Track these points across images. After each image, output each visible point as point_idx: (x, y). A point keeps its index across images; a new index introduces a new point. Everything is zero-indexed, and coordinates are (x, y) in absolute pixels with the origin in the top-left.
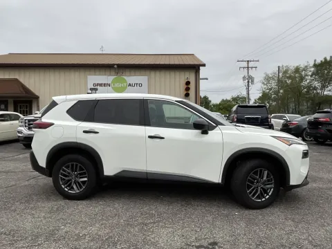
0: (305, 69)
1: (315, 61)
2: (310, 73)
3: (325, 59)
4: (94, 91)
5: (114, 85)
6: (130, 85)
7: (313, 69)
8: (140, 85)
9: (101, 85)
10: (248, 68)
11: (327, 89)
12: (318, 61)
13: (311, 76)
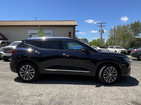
3: (136, 22)
4: (31, 37)
5: (39, 34)
6: (45, 34)
7: (130, 27)
8: (50, 34)
9: (33, 34)
10: (101, 26)
12: (133, 23)
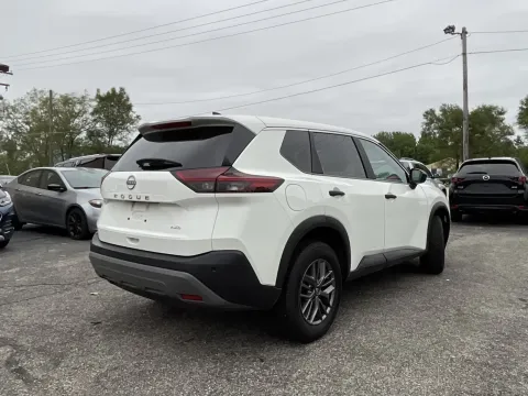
0: (82, 101)
1: (98, 90)
2: (91, 110)
3: (113, 90)
7: (95, 104)
11: (115, 138)
12: (103, 93)
13: (92, 114)
